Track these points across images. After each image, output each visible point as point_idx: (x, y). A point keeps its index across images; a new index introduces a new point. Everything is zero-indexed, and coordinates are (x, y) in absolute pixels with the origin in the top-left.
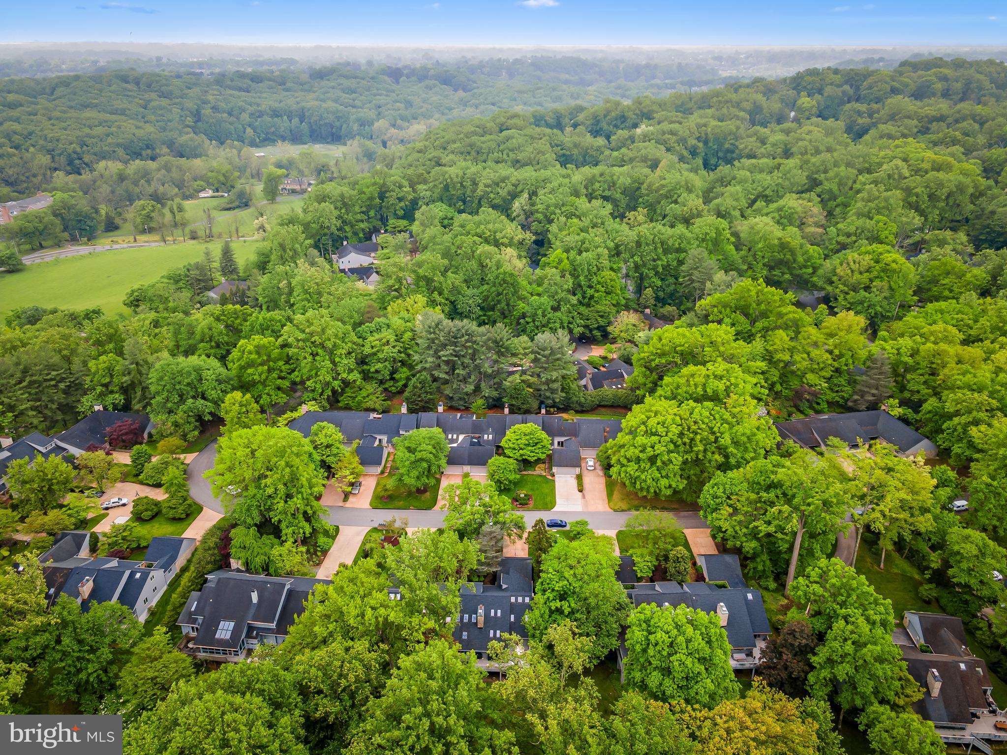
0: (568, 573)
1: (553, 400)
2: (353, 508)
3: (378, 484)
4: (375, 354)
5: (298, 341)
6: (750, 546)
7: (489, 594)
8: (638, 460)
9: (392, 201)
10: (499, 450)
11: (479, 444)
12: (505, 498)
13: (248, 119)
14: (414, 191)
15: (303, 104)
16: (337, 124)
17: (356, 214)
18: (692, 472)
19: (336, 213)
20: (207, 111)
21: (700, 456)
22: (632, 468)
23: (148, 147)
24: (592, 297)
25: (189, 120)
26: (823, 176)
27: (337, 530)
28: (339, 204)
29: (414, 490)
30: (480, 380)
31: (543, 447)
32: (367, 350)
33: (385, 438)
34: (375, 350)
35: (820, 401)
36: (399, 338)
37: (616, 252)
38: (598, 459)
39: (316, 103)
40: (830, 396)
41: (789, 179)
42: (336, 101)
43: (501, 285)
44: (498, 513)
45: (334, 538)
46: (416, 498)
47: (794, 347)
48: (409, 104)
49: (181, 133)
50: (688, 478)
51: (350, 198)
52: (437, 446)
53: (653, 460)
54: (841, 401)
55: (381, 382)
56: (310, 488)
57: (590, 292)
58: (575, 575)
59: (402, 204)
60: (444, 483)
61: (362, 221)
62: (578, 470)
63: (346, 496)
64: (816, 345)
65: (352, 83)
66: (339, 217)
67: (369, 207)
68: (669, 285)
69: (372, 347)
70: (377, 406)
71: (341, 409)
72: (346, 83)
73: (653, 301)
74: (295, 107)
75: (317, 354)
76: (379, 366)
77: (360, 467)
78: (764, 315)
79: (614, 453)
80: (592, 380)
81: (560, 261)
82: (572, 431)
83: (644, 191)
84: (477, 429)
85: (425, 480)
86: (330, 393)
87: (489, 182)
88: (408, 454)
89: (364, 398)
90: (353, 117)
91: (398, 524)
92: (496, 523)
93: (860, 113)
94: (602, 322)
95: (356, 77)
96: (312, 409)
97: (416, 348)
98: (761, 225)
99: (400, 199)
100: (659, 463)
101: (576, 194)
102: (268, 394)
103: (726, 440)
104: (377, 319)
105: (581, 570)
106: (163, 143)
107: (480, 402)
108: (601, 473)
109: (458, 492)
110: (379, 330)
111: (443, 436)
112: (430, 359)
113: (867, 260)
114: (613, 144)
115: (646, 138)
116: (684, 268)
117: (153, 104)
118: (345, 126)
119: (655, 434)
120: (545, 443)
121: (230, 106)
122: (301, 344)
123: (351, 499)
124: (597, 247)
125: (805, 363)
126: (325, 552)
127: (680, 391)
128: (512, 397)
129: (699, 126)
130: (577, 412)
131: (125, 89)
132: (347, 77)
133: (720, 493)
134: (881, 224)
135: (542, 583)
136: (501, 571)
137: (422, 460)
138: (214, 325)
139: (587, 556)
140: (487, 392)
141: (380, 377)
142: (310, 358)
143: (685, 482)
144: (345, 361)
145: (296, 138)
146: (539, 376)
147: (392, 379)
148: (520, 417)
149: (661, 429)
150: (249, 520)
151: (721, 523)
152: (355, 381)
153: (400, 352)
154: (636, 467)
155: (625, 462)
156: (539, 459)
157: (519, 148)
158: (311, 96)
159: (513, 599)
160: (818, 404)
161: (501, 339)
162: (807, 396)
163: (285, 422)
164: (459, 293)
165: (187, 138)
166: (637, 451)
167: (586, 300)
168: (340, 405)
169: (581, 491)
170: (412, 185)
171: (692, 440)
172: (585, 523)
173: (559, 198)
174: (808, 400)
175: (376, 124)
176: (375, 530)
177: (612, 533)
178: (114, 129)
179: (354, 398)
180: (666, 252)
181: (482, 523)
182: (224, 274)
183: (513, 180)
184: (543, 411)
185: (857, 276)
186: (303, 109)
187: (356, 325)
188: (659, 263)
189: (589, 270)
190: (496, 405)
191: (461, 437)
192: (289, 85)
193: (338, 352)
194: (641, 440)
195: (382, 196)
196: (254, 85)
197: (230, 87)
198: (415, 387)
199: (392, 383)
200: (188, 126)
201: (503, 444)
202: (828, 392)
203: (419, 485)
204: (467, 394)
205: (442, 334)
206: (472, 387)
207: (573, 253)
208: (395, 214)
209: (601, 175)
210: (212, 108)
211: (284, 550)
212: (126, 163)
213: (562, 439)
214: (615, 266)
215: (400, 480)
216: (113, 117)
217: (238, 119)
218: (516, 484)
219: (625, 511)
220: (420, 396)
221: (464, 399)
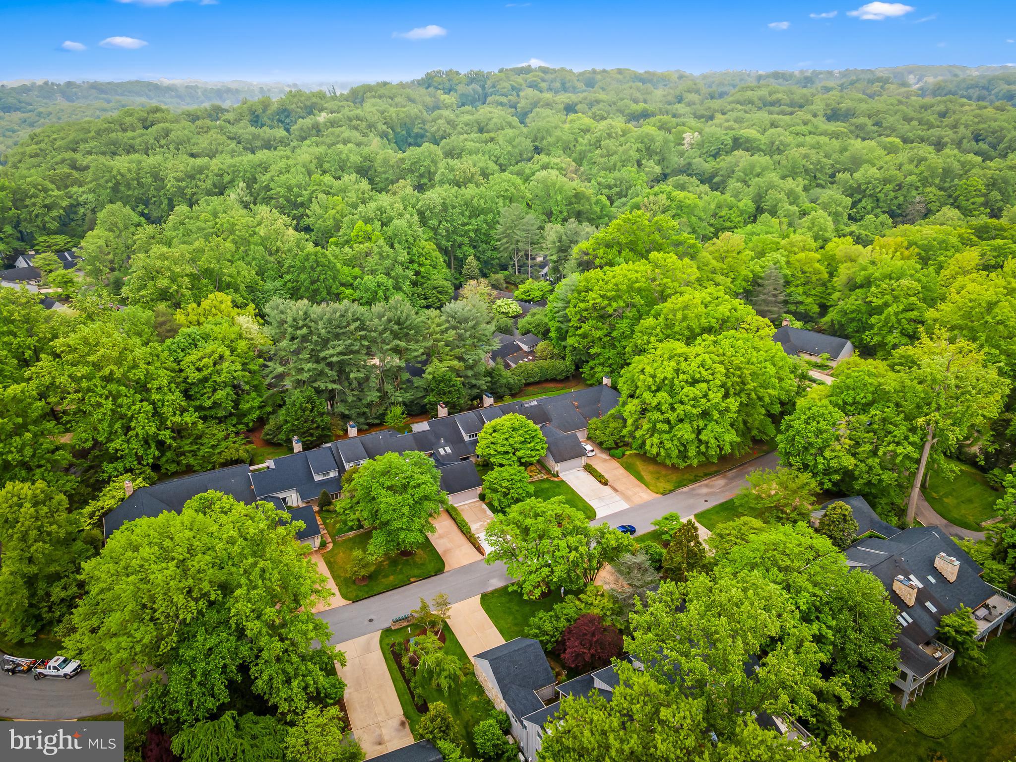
1: (479, 387)
3: (329, 564)
24: (420, 273)
33: (293, 494)
38: (591, 441)
46: (406, 564)
62: (583, 460)
68: (484, 252)
69: (199, 370)
70: (242, 454)
73: (478, 271)
76: (217, 395)
79: (636, 423)
82: (542, 416)
84: (423, 444)
87: (180, 175)
104: (183, 330)
107: (396, 411)
108: (605, 456)
110: (193, 344)
112: (306, 366)
129: (381, 112)
142: (109, 405)
152: (194, 425)
169: (605, 483)
176: (390, 631)
188: (470, 227)
219: (673, 491)
220: (313, 422)
221: (364, 413)
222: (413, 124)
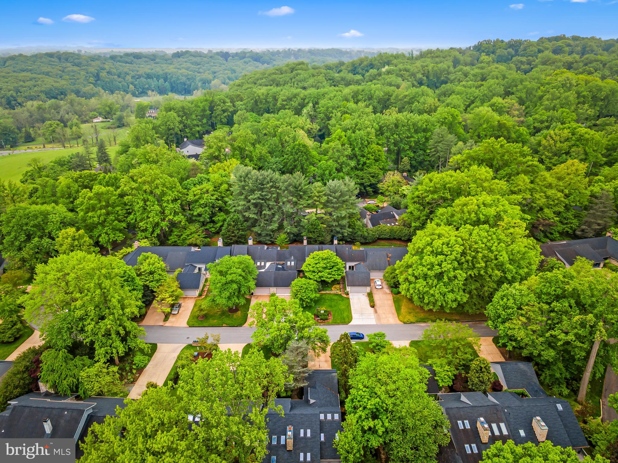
0: (380, 390)
1: (342, 234)
2: (172, 327)
3: (195, 305)
4: (196, 201)
5: (132, 189)
6: (550, 354)
7: (297, 412)
8: (425, 277)
9: (218, 112)
10: (301, 273)
11: (283, 269)
12: (309, 314)
13: (131, 80)
14: (234, 106)
15: (166, 71)
16: (188, 83)
17: (193, 120)
18: (473, 287)
19: (179, 119)
20: (103, 74)
21: (482, 272)
22: (421, 284)
23: (62, 94)
24: (365, 163)
25: (92, 79)
26: (514, 88)
27: (154, 347)
28: (181, 113)
29: (226, 309)
30: (283, 220)
31: (339, 269)
32: (191, 198)
33: (203, 266)
34: (197, 197)
35: (552, 231)
36: (217, 188)
37: (380, 132)
38: (385, 278)
39: (175, 70)
40: (560, 227)
41: (491, 91)
42: (187, 69)
43: (297, 154)
44: (303, 328)
45: (150, 355)
46: (228, 316)
47: (533, 189)
48: (234, 71)
49: (85, 86)
50: (470, 293)
51: (189, 109)
52: (247, 270)
53: (439, 276)
54: (570, 231)
55: (204, 224)
56: (123, 309)
57: (363, 160)
58: (387, 392)
59: (226, 114)
60: (254, 302)
61: (198, 126)
62: (368, 289)
63: (167, 316)
64: (550, 186)
65: (198, 59)
66: (181, 122)
67: (203, 116)
68: (419, 156)
69: (195, 195)
70: (198, 242)
71: (170, 245)
72: (194, 59)
73: (408, 167)
74: (161, 72)
75: (148, 200)
76: (200, 210)
77: (179, 290)
78: (506, 164)
79: (401, 273)
80: (371, 220)
81: (340, 137)
82: (362, 258)
83: (392, 101)
84: (281, 257)
85: (235, 300)
86: (159, 232)
88: (219, 277)
89: (188, 236)
90: (198, 78)
91: (210, 341)
92: (302, 338)
93: (522, 63)
94: (373, 181)
95: (201, 56)
96: (144, 245)
97: (231, 197)
98: (484, 112)
99: (224, 111)
100: (446, 279)
101: (347, 100)
102: (106, 233)
103: (504, 257)
104: (199, 175)
105: (393, 387)
106: (72, 91)
107: (283, 236)
108: (388, 291)
109: (265, 310)
110: (200, 183)
111: (252, 262)
112: (242, 203)
113: (566, 133)
114: (367, 78)
115: (389, 72)
116: (431, 142)
117: (69, 69)
118: (193, 84)
119: (442, 253)
120: (340, 266)
121: (119, 71)
122: (134, 192)
123: (171, 319)
124: (366, 128)
125: (544, 200)
126: (140, 370)
127: (455, 218)
128: (309, 231)
129: (423, 67)
130: (362, 244)
131: (51, 61)
132: (195, 56)
133: (511, 303)
134: (565, 114)
135: (352, 400)
136: (308, 386)
137: (232, 281)
138: (72, 185)
139: (398, 371)
140: (288, 229)
141: (202, 219)
142: (142, 204)
143: (468, 296)
144: (171, 206)
145: (162, 92)
146: (330, 214)
147: (213, 222)
148: (317, 246)
149: (445, 249)
150: (60, 343)
151: (515, 332)
152: (180, 222)
153: (217, 199)
154: (425, 283)
155: (412, 279)
156: (335, 280)
157: (304, 80)
158: (172, 66)
159: (322, 416)
160: (552, 234)
161: (300, 185)
162: (541, 228)
163: (121, 256)
164: (266, 161)
165: (89, 88)
166: (425, 269)
167: (360, 166)
168: (170, 242)
169: (373, 306)
170: (232, 102)
171: (474, 257)
172: (382, 335)
173: (335, 102)
174: (543, 231)
175: (213, 82)
176: (190, 346)
177: (405, 343)
178: (39, 82)
179: (180, 236)
180: (416, 132)
181: (289, 338)
182: (100, 163)
183: (302, 95)
184: (336, 242)
185: (558, 145)
186: (166, 74)
187: (182, 180)
188: (412, 139)
189: (362, 144)
190: (296, 239)
191: (268, 264)
192: (157, 60)
193: (165, 198)
194: (429, 259)
195: (212, 109)
196: (135, 60)
197: (119, 61)
198: (229, 225)
199: (211, 225)
200: (90, 83)
201: (304, 268)
202: (559, 224)
203: (230, 304)
204: (273, 231)
205: (251, 181)
206: (277, 225)
207: (349, 132)
208: (221, 122)
209: (363, 91)
210: (108, 72)
211: (93, 371)
212: (45, 102)
213: (352, 264)
214: (380, 142)
215: (213, 300)
216: (40, 76)
217: (124, 79)
218: (317, 301)
219: (414, 323)
220: (233, 232)
221: (270, 235)
222: (441, 74)
